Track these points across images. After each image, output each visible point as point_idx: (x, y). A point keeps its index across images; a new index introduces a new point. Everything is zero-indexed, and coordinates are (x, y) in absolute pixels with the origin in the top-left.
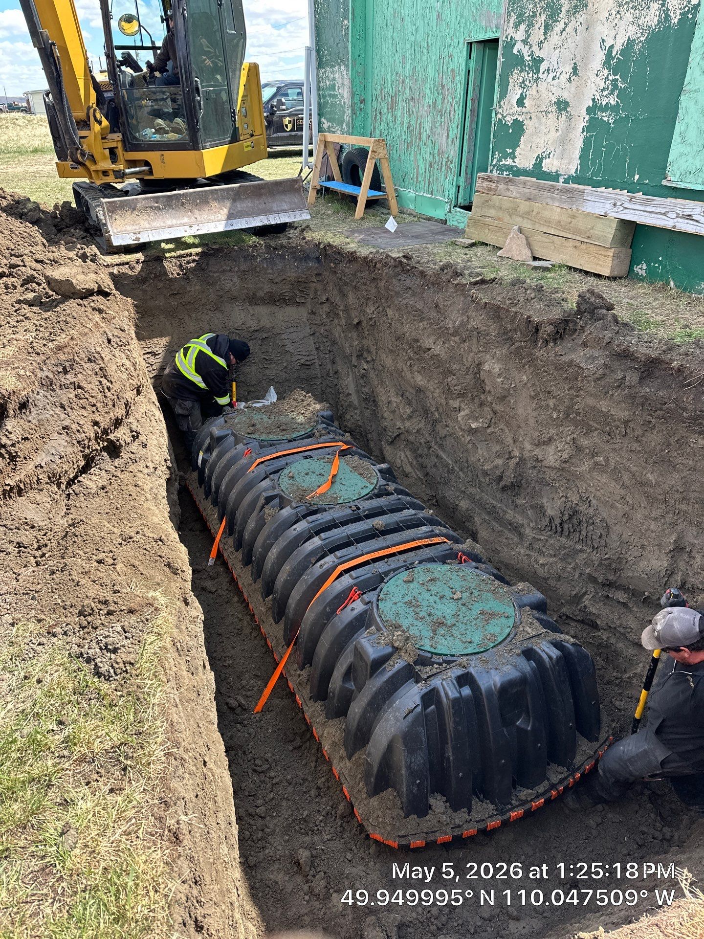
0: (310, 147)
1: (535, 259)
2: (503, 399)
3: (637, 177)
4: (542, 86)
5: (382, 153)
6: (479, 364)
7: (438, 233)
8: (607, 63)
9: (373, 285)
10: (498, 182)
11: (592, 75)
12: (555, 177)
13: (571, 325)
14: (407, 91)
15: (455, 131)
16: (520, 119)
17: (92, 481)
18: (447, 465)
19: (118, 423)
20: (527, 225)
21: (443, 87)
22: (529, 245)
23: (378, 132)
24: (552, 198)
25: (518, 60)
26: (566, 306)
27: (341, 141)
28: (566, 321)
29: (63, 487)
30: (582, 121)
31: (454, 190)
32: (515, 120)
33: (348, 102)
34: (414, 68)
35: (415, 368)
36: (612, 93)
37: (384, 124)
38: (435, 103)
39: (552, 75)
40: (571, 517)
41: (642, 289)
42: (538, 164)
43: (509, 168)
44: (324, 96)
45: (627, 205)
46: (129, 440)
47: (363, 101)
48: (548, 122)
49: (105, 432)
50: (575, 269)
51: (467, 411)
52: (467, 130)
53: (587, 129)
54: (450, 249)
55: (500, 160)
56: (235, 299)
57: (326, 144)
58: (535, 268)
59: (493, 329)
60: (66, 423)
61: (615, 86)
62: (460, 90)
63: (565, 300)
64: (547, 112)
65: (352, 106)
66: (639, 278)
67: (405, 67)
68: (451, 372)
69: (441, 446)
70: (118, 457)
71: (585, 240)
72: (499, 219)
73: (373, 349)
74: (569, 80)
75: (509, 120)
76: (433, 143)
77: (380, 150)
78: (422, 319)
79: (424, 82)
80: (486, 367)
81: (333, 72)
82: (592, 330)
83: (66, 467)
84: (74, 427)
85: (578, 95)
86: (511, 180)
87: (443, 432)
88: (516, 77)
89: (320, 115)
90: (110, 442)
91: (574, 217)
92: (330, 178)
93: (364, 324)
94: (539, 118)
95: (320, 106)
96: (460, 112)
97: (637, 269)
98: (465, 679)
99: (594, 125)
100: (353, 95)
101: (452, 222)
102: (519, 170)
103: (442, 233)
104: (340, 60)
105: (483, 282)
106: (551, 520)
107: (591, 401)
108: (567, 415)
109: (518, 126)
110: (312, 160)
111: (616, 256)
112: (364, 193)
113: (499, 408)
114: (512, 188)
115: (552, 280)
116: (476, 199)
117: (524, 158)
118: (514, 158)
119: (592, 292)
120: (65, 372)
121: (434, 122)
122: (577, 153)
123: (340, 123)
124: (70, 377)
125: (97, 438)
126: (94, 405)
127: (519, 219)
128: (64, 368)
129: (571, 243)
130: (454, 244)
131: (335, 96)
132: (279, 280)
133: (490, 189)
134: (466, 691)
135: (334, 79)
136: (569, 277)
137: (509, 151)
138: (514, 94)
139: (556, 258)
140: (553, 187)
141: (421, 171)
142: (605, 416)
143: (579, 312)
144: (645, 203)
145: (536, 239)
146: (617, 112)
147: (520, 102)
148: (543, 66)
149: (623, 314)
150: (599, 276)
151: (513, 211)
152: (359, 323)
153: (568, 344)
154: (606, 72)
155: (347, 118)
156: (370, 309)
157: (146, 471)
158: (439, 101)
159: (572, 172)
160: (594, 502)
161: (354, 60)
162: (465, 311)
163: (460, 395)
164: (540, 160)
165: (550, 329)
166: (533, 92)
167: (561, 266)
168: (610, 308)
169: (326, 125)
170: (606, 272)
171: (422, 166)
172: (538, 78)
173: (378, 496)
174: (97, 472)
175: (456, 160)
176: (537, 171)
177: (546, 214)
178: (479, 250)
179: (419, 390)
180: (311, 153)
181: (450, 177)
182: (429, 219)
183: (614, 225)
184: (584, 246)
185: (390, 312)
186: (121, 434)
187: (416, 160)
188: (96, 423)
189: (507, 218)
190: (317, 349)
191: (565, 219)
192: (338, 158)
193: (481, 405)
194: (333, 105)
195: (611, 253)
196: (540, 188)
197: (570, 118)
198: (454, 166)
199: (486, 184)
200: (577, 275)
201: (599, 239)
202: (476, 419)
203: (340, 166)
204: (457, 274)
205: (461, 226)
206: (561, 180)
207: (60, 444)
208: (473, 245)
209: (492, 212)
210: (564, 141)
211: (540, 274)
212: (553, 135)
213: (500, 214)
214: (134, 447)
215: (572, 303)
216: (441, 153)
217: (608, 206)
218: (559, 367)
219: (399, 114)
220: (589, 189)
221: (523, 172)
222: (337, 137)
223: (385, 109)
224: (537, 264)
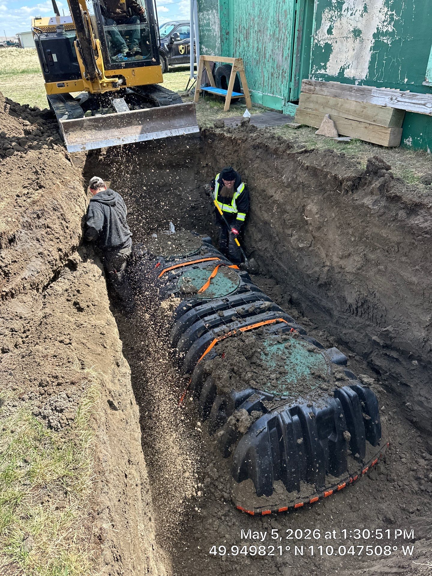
0: (195, 64)
1: (340, 136)
2: (319, 228)
3: (406, 80)
4: (344, 19)
5: (241, 67)
6: (304, 206)
7: (277, 120)
8: (386, 4)
9: (236, 154)
10: (315, 85)
11: (376, 11)
12: (352, 81)
13: (363, 180)
14: (256, 26)
15: (287, 52)
16: (330, 42)
17: (59, 286)
18: (283, 271)
19: (74, 249)
20: (334, 113)
21: (279, 22)
22: (336, 126)
23: (238, 53)
24: (350, 95)
25: (328, 3)
26: (359, 167)
27: (214, 61)
28: (360, 179)
29: (40, 291)
30: (370, 43)
31: (287, 91)
32: (327, 44)
33: (219, 35)
34: (260, 11)
35: (263, 208)
36: (390, 23)
37: (241, 48)
38: (274, 34)
39: (350, 12)
40: (363, 304)
41: (409, 154)
42: (342, 73)
43: (323, 76)
44: (203, 31)
45: (399, 99)
46: (82, 259)
47: (227, 33)
48: (348, 44)
49: (66, 255)
50: (366, 142)
51: (296, 237)
52: (295, 51)
53: (373, 48)
54: (285, 130)
55: (317, 71)
57: (205, 62)
58: (340, 142)
59: (313, 183)
60: (41, 250)
61: (392, 19)
62: (290, 24)
63: (359, 163)
64: (347, 38)
65: (221, 37)
66: (407, 148)
67: (254, 10)
68: (285, 211)
69: (280, 259)
70: (75, 270)
71: (372, 123)
72: (316, 110)
74: (362, 16)
75: (322, 43)
76: (274, 60)
77: (239, 66)
78: (267, 177)
79: (267, 19)
80: (308, 208)
81: (208, 14)
82: (377, 183)
83: (41, 278)
84: (46, 252)
85: (368, 25)
86: (324, 84)
87: (281, 250)
88: (326, 14)
89: (201, 43)
90: (69, 260)
91: (365, 108)
92: (208, 85)
94: (342, 42)
95: (201, 38)
96: (290, 39)
97: (406, 141)
98: (295, 411)
99: (378, 46)
100: (221, 29)
101: (286, 113)
102: (329, 76)
103: (280, 119)
104: (212, 6)
105: (306, 152)
106: (350, 306)
107: (376, 230)
108: (361, 238)
109: (328, 48)
110: (195, 72)
111: (392, 133)
112: (229, 94)
113: (317, 234)
114: (324, 89)
115: (351, 150)
116: (301, 97)
117: (332, 69)
118: (326, 69)
119: (376, 158)
120: (39, 217)
121: (274, 46)
122: (367, 65)
123: (214, 48)
124: (42, 221)
125: (61, 259)
126: (58, 238)
127: (329, 110)
128: (38, 215)
129: (363, 125)
130: (288, 126)
131: (209, 31)
133: (310, 90)
134: (296, 418)
135: (209, 19)
136: (362, 147)
137: (323, 64)
138: (326, 27)
139: (354, 135)
140: (351, 88)
141: (266, 79)
142: (385, 239)
143: (368, 171)
144: (412, 97)
145: (340, 122)
146: (393, 37)
147: (330, 31)
148: (344, 7)
149: (396, 171)
150: (381, 146)
151: (325, 105)
153: (360, 192)
154: (386, 9)
155: (218, 44)
157: (93, 279)
158: (277, 32)
159: (364, 78)
160: (377, 294)
161: (221, 6)
162: (294, 171)
163: (292, 226)
164: (343, 69)
165: (350, 183)
166: (337, 24)
167: (356, 140)
168: (388, 168)
169: (205, 49)
170: (386, 144)
171: (266, 75)
172: (341, 15)
173: (240, 292)
174: (63, 280)
175: (288, 71)
177: (347, 106)
178: (303, 131)
179: (266, 223)
180: (195, 69)
181: (285, 82)
182: (272, 110)
183: (391, 113)
184: (371, 127)
186: (77, 256)
187: (263, 72)
188: (60, 250)
189: (321, 109)
191: (359, 109)
192: (213, 72)
193: (305, 233)
194: (209, 36)
195: (389, 131)
196: (343, 89)
197: (362, 41)
198: (287, 75)
199: (308, 87)
200: (367, 146)
201: (381, 122)
202: (302, 242)
203: (214, 77)
204: (289, 146)
205: (292, 115)
206: (357, 83)
207: (37, 264)
208: (299, 127)
209: (312, 105)
210: (358, 57)
211: (343, 146)
212: (351, 53)
213: (317, 106)
214: (85, 263)
215: (364, 166)
216: (278, 67)
217: (387, 100)
218: (356, 208)
219: (251, 41)
220: (374, 88)
221: (332, 78)
222: (211, 58)
223: (242, 38)
224: (341, 139)
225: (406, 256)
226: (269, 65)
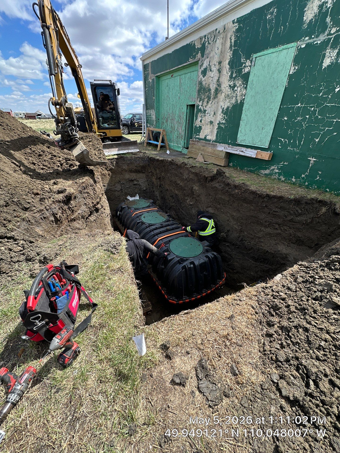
0: (144, 131)
1: (205, 161)
2: (198, 196)
3: (230, 141)
4: (206, 117)
6: (192, 187)
7: (180, 155)
8: (222, 112)
9: (164, 167)
10: (195, 142)
11: (219, 115)
12: (210, 141)
13: (215, 177)
14: (171, 117)
15: (184, 128)
16: (201, 125)
17: (92, 218)
18: (184, 214)
19: (98, 203)
20: (203, 153)
21: (180, 116)
22: (203, 158)
23: (163, 128)
24: (209, 146)
25: (200, 110)
26: (213, 173)
28: (214, 176)
29: (85, 219)
30: (216, 127)
31: (183, 144)
32: (199, 126)
33: (155, 119)
34: (173, 111)
35: (175, 189)
36: (224, 120)
37: (164, 126)
38: (178, 121)
39: (209, 115)
41: (231, 169)
42: (205, 138)
43: (198, 138)
44: (148, 118)
45: (228, 148)
46: (101, 208)
47: (159, 119)
48: (208, 127)
49: (95, 205)
50: (215, 164)
51: (189, 200)
52: (187, 128)
53: (217, 129)
54: (183, 159)
55: (196, 136)
56: (126, 171)
57: (149, 130)
58: (205, 164)
59: (196, 178)
60: (86, 202)
61: (224, 118)
62: (185, 117)
63: (213, 171)
64: (208, 124)
65: (156, 121)
66: (230, 167)
67: (170, 111)
68: (185, 190)
69: (182, 209)
70: (98, 212)
71: (217, 157)
73: (164, 184)
74: (213, 116)
75: (198, 126)
76: (178, 131)
77: (164, 133)
78: (177, 176)
79: (175, 115)
80: (194, 188)
81: (150, 111)
82: (220, 179)
83: (85, 214)
84: (87, 203)
85: (215, 119)
86: (198, 141)
87: (183, 206)
88: (200, 115)
89: (147, 123)
90: (96, 208)
91: (214, 151)
92: (150, 140)
93: (161, 178)
94: (205, 126)
95: (147, 120)
96: (185, 123)
97: (230, 164)
98: (192, 263)
99: (219, 128)
100: (156, 118)
101: (183, 152)
102: (200, 139)
103: (181, 155)
104: (152, 108)
105: (192, 167)
107: (220, 196)
108: (214, 199)
109: (200, 128)
110: (145, 135)
111: (225, 161)
112: (159, 144)
113: (198, 199)
114: (199, 143)
115: (210, 167)
116: (190, 146)
117: (202, 136)
118: (199, 136)
119: (220, 169)
121: (178, 126)
122: (215, 135)
123: (153, 125)
124: (86, 191)
125: (93, 207)
126: (92, 198)
127: (201, 151)
128: (84, 188)
129: (214, 158)
130: (184, 157)
131: (151, 118)
132: (138, 166)
133: (193, 144)
134: (192, 266)
135: (151, 113)
136: (214, 166)
137: (198, 134)
138: (199, 119)
139: (210, 161)
140: (209, 143)
141: (175, 139)
143: (217, 174)
144: (232, 148)
145: (205, 156)
146: (225, 125)
147: (201, 121)
148: (207, 112)
149: (227, 175)
150: (221, 166)
151: (199, 149)
152: (160, 178)
153: (214, 182)
154: (222, 114)
155: (154, 124)
156: (163, 174)
157: (105, 216)
158: (179, 120)
159: (214, 140)
160: (221, 221)
161: (156, 108)
162: (188, 174)
163: (187, 196)
164: (206, 136)
165: (210, 178)
166: (204, 119)
167: (212, 163)
168: (224, 173)
169: (149, 125)
170: (223, 165)
171: (175, 137)
172: (205, 115)
173: (167, 221)
174: (93, 216)
175: (184, 136)
176: (205, 139)
177: (207, 150)
178: (191, 159)
179: (176, 195)
180: (144, 133)
181: (182, 140)
182: (177, 151)
183: (225, 153)
184: (217, 158)
185: (168, 175)
186: (99, 206)
187: (173, 136)
188: (93, 203)
189: (198, 151)
190: (148, 185)
191: (212, 151)
192: (152, 134)
193: (193, 198)
194: (151, 120)
195: (224, 160)
196: (206, 144)
197: (213, 126)
198: (183, 137)
199: (192, 142)
200: (216, 166)
201: (221, 157)
202: (192, 202)
203: (153, 136)
204: (186, 165)
205: (186, 153)
206: (211, 142)
207: (84, 208)
208: (189, 158)
209: (194, 150)
210: (212, 132)
211: (206, 165)
212: (209, 130)
213: (196, 150)
214: (102, 210)
215: (215, 172)
216: (180, 134)
217: (223, 148)
218: (212, 188)
219: (168, 123)
220: (218, 144)
221: (202, 139)
222: (152, 129)
223: (165, 122)
224: (206, 163)
225: (231, 205)
226: (176, 134)
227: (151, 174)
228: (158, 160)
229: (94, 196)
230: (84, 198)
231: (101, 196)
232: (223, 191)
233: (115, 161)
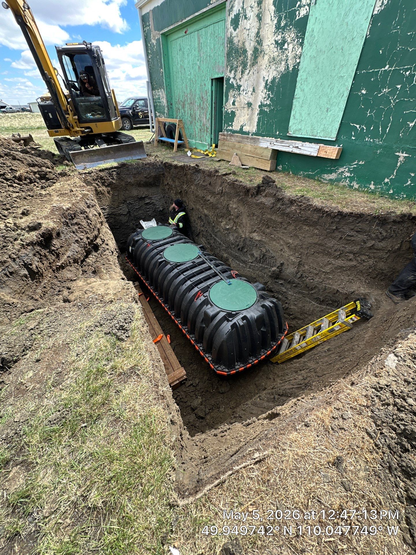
0: (153, 125)
1: (243, 165)
2: (237, 217)
3: (278, 133)
4: (242, 97)
6: (228, 205)
8: (266, 87)
9: (185, 177)
10: (227, 136)
11: (260, 92)
12: (248, 133)
13: (260, 189)
14: (189, 100)
15: (209, 116)
16: (234, 110)
17: (91, 260)
18: (218, 242)
19: (96, 237)
20: (239, 152)
21: (203, 98)
22: (240, 160)
23: (178, 117)
24: (248, 142)
25: (231, 86)
26: (257, 182)
27: (165, 121)
28: (259, 187)
29: (80, 263)
30: (257, 111)
31: (210, 140)
32: (232, 111)
33: (166, 105)
34: (191, 90)
35: (204, 207)
36: (268, 99)
37: (180, 114)
38: (200, 105)
39: (245, 92)
40: (263, 257)
41: (281, 175)
42: (241, 129)
43: (231, 130)
44: (156, 102)
45: (275, 143)
46: (101, 243)
47: (171, 104)
48: (245, 111)
49: (92, 241)
50: (257, 169)
51: (225, 222)
52: (213, 115)
53: (259, 114)
54: (212, 162)
55: (227, 127)
56: (133, 185)
57: (159, 122)
58: (244, 169)
59: (232, 192)
60: (77, 239)
61: (269, 96)
62: (209, 99)
64: (244, 108)
65: (168, 106)
66: (278, 171)
67: (187, 90)
68: (217, 208)
69: (216, 236)
70: (98, 250)
71: (261, 158)
72: (228, 150)
73: (187, 201)
74: (252, 94)
75: (229, 111)
76: (201, 121)
77: (181, 124)
78: (205, 189)
79: (195, 96)
80: (231, 206)
81: (158, 92)
82: (269, 190)
83: (79, 256)
84: (80, 240)
85: (255, 100)
86: (232, 135)
87: (216, 231)
88: (231, 93)
89: (155, 110)
90: (94, 244)
91: (256, 149)
92: (162, 136)
93: (183, 192)
94: (241, 110)
95: (155, 107)
96: (210, 108)
97: (278, 168)
98: (244, 318)
99: (261, 112)
100: (167, 102)
102: (234, 131)
104: (161, 86)
105: (226, 174)
106: (256, 258)
107: (269, 216)
108: (261, 221)
109: (233, 113)
110: (154, 130)
111: (272, 163)
112: (176, 142)
113: (236, 221)
114: (232, 138)
115: (251, 173)
116: (219, 143)
117: (236, 127)
118: (232, 126)
119: (267, 176)
120: (73, 219)
121: (200, 112)
122: (256, 124)
123: (164, 113)
124: (75, 221)
125: (89, 244)
126: (86, 231)
127: (236, 150)
128: (72, 217)
129: (255, 159)
130: (213, 160)
131: (160, 102)
132: (148, 177)
133: (224, 139)
134: (245, 322)
135: (159, 95)
136: (256, 171)
137: (230, 123)
138: (231, 101)
139: (250, 165)
140: (248, 137)
141: (197, 133)
142: (274, 221)
143: (263, 184)
144: (282, 142)
145: (243, 157)
146: (270, 107)
147: (234, 104)
148: (242, 89)
149: (278, 184)
150: (266, 171)
151: (233, 147)
152: (181, 192)
153: (260, 196)
154: (265, 91)
155: (166, 111)
156: (185, 187)
158: (202, 104)
159: (254, 131)
160: (271, 251)
161: (166, 87)
162: (221, 185)
163: (222, 217)
164: (242, 127)
165: (253, 190)
166: (238, 99)
167: (253, 167)
168: (274, 182)
169: (158, 114)
170: (268, 169)
171: (197, 130)
172: (240, 94)
174: (91, 256)
175: (210, 128)
176: (241, 131)
177: (246, 148)
178: (222, 162)
179: (206, 216)
180: (153, 127)
181: (208, 135)
183: (271, 151)
184: (260, 160)
185: (192, 187)
186: (99, 241)
187: (194, 128)
188: (88, 238)
189: (231, 150)
190: (166, 202)
191: (253, 150)
192: (164, 128)
193: (229, 220)
194: (160, 106)
195: (270, 162)
196: (243, 138)
197: (252, 110)
198: (209, 130)
199: (223, 137)
200: (258, 171)
201: (265, 157)
202: (228, 225)
203: (165, 131)
204: (216, 171)
206: (250, 135)
207: (75, 247)
208: (220, 161)
209: (226, 148)
210: (250, 119)
211: (246, 171)
212: (247, 117)
213: (229, 149)
214: (104, 246)
215: (260, 181)
216: (204, 125)
217: (268, 144)
218: (257, 205)
219: (186, 109)
220: (261, 138)
221: (236, 132)
222: (163, 119)
223: (180, 108)
224: (244, 167)
225: (285, 229)
226: (198, 124)
227: (167, 187)
228: (176, 167)
229: (88, 227)
230: (74, 232)
231: (99, 226)
232: (273, 209)
233: (115, 171)
